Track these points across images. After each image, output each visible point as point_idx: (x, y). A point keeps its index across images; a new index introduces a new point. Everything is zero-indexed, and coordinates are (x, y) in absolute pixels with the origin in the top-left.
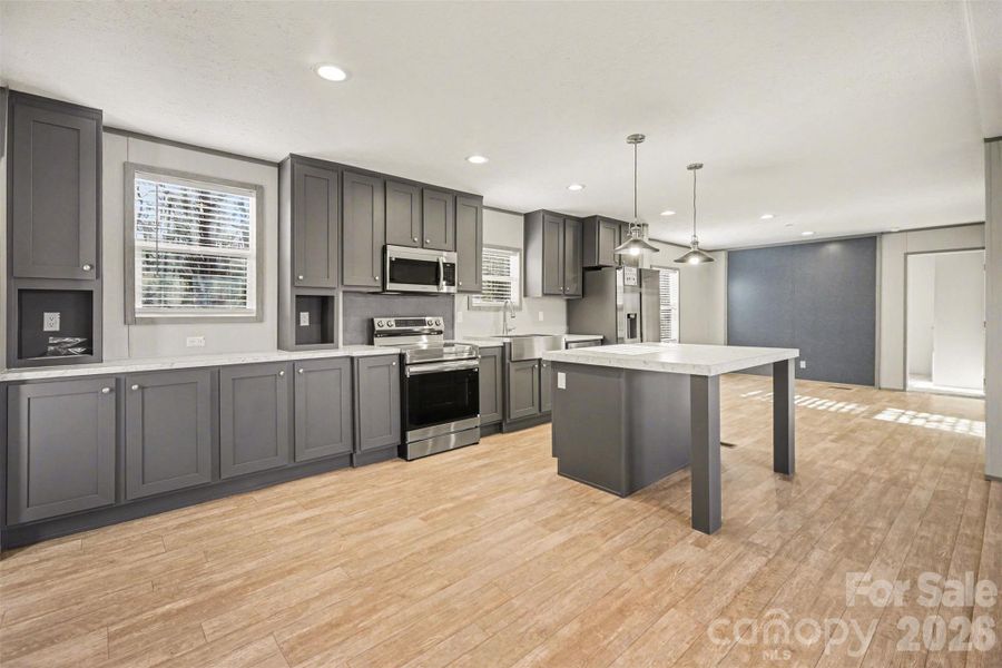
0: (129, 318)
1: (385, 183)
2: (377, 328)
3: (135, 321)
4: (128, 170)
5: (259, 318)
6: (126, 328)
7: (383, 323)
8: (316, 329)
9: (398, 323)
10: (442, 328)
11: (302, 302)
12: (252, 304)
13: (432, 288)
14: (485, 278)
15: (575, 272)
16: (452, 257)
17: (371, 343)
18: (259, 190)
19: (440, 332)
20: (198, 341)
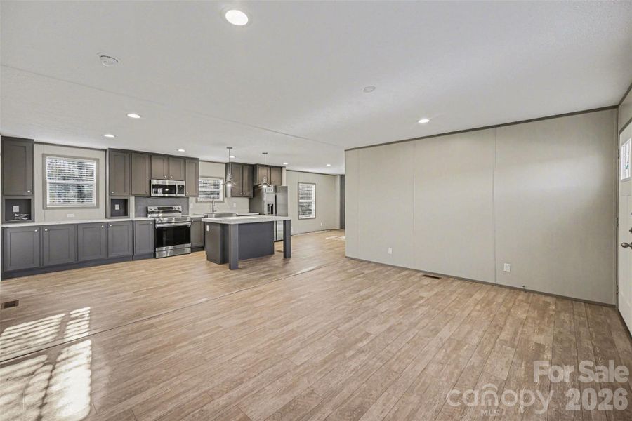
0: (45, 207)
1: (151, 156)
2: (149, 210)
3: (47, 209)
4: (44, 156)
5: (97, 207)
6: (43, 211)
7: (151, 209)
8: (122, 211)
9: (159, 208)
10: (181, 210)
11: (114, 201)
12: (94, 202)
13: (174, 195)
14: (200, 189)
15: (249, 186)
16: (183, 183)
17: (147, 216)
18: (97, 160)
19: (180, 212)
20: (72, 215)
